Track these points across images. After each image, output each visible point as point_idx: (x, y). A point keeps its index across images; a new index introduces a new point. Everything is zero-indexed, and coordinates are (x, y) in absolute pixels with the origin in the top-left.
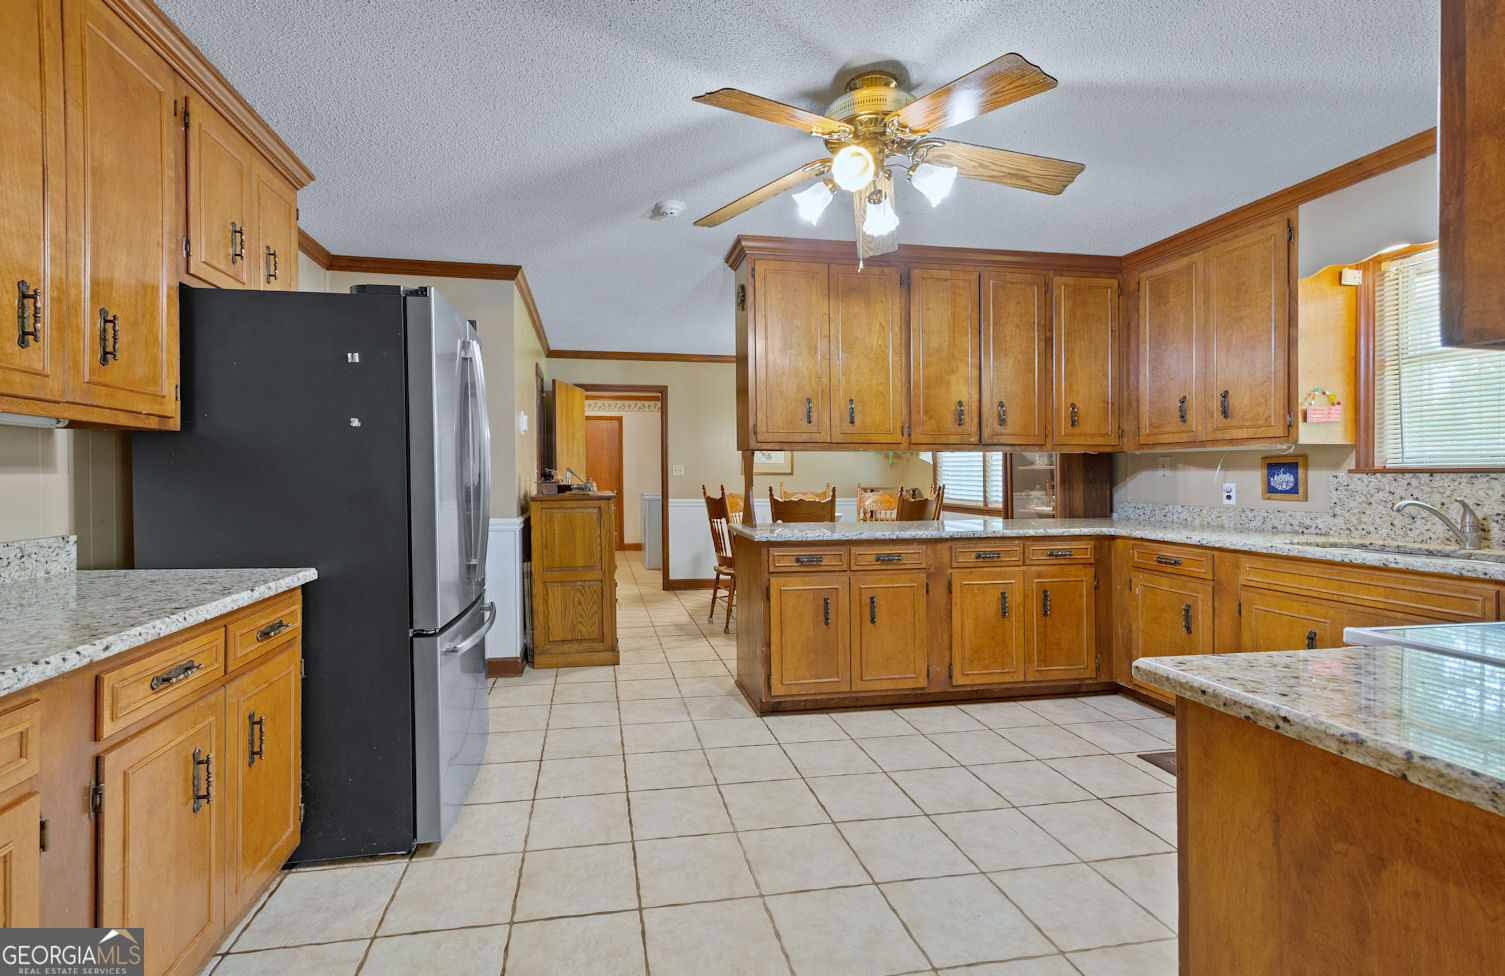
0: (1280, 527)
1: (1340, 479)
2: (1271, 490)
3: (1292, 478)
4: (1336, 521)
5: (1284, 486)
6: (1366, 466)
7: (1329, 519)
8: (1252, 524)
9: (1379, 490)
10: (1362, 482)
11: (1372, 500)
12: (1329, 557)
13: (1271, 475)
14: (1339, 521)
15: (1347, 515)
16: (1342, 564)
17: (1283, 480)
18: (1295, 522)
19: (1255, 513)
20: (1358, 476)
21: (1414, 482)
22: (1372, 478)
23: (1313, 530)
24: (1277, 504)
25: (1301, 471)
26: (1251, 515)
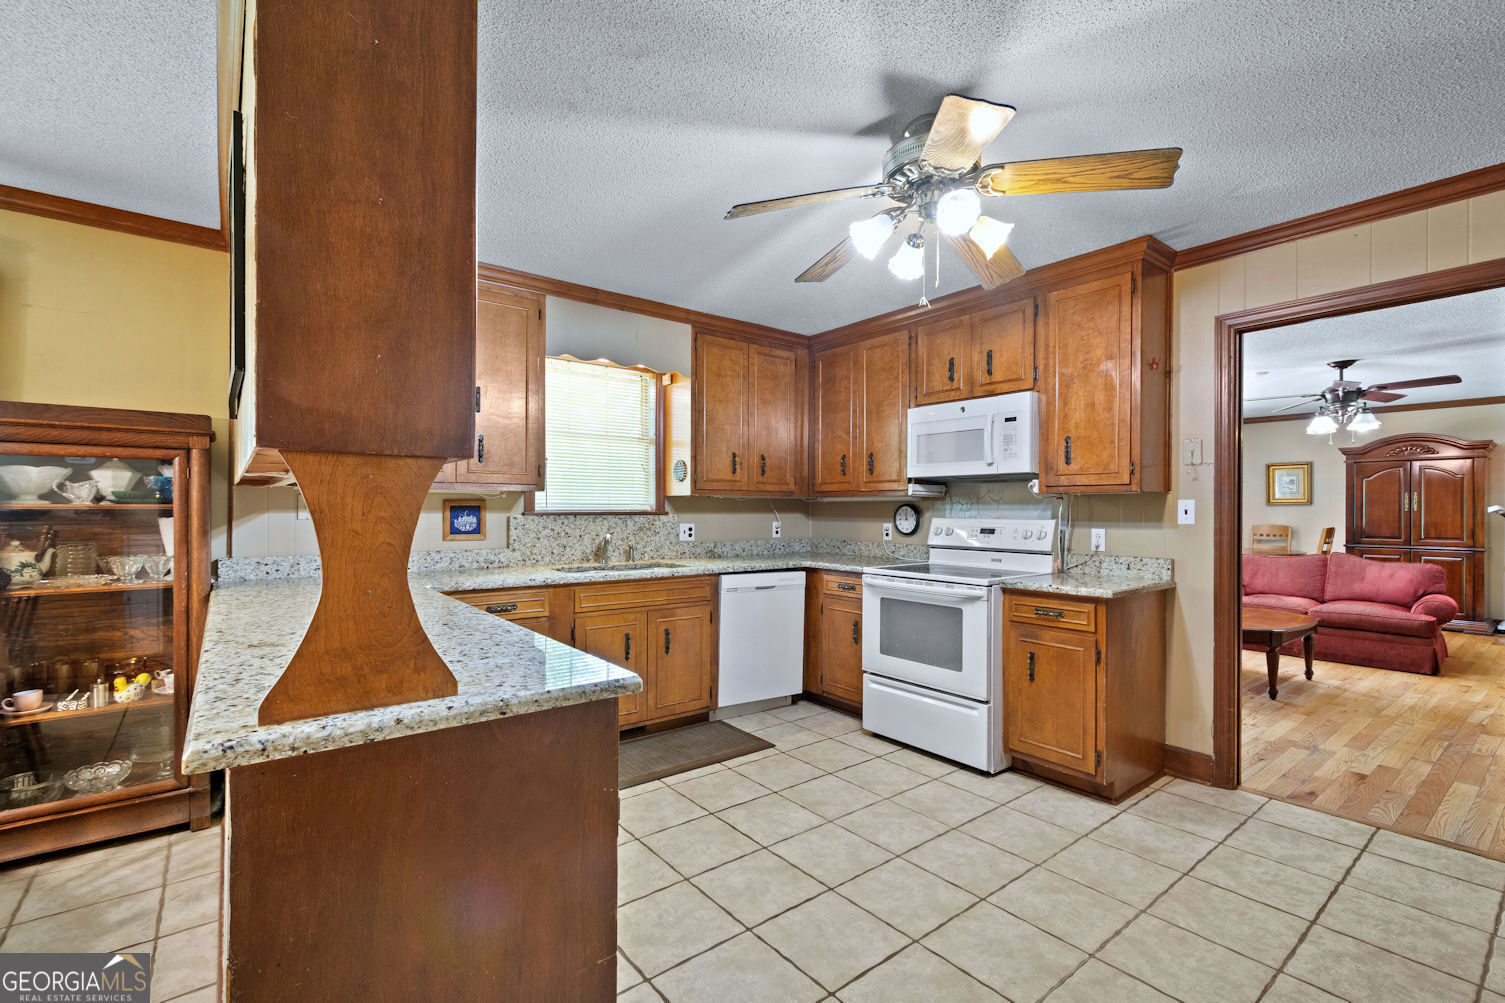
0: (467, 565)
1: (518, 520)
2: (455, 531)
3: (475, 520)
4: (515, 554)
5: (468, 527)
6: (529, 509)
7: (508, 552)
8: (439, 566)
9: (545, 528)
10: (531, 522)
11: (540, 536)
12: (644, 576)
13: (454, 517)
14: (517, 554)
15: (523, 549)
16: (651, 579)
17: (466, 521)
18: (481, 559)
19: (443, 554)
20: (531, 517)
21: (566, 521)
22: (541, 519)
23: (496, 565)
24: (461, 543)
25: (483, 513)
26: (437, 557)
